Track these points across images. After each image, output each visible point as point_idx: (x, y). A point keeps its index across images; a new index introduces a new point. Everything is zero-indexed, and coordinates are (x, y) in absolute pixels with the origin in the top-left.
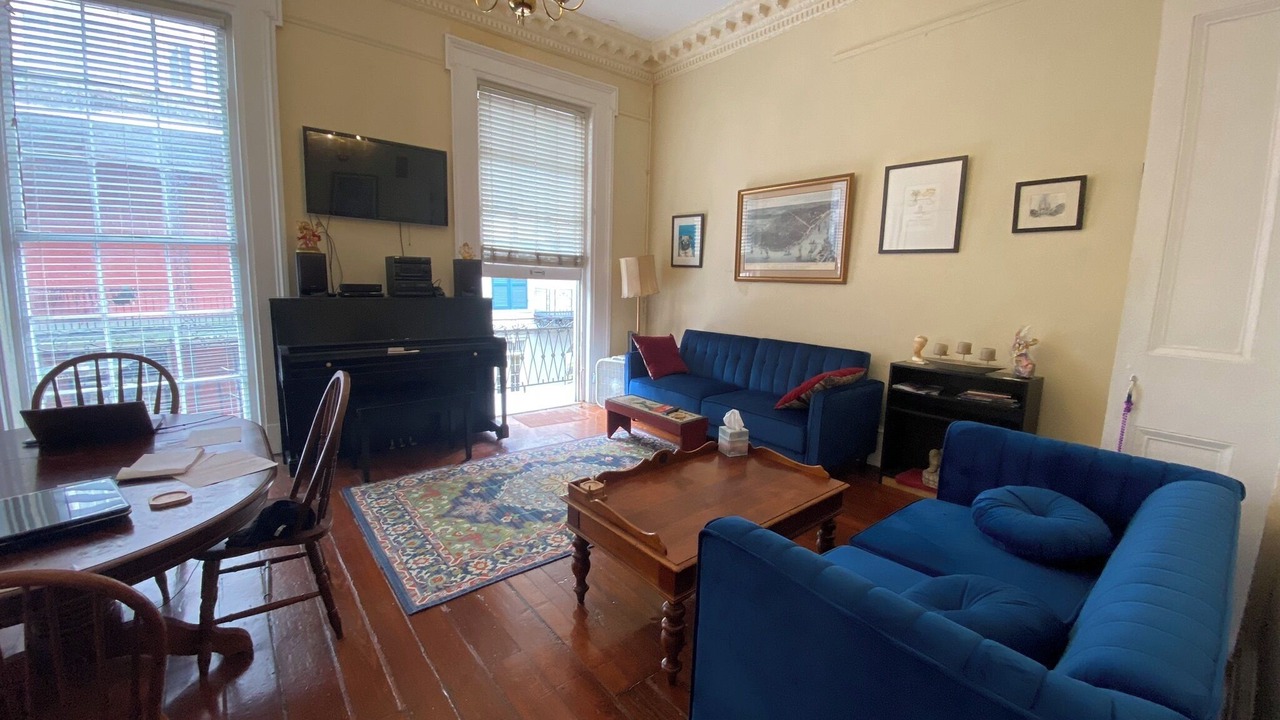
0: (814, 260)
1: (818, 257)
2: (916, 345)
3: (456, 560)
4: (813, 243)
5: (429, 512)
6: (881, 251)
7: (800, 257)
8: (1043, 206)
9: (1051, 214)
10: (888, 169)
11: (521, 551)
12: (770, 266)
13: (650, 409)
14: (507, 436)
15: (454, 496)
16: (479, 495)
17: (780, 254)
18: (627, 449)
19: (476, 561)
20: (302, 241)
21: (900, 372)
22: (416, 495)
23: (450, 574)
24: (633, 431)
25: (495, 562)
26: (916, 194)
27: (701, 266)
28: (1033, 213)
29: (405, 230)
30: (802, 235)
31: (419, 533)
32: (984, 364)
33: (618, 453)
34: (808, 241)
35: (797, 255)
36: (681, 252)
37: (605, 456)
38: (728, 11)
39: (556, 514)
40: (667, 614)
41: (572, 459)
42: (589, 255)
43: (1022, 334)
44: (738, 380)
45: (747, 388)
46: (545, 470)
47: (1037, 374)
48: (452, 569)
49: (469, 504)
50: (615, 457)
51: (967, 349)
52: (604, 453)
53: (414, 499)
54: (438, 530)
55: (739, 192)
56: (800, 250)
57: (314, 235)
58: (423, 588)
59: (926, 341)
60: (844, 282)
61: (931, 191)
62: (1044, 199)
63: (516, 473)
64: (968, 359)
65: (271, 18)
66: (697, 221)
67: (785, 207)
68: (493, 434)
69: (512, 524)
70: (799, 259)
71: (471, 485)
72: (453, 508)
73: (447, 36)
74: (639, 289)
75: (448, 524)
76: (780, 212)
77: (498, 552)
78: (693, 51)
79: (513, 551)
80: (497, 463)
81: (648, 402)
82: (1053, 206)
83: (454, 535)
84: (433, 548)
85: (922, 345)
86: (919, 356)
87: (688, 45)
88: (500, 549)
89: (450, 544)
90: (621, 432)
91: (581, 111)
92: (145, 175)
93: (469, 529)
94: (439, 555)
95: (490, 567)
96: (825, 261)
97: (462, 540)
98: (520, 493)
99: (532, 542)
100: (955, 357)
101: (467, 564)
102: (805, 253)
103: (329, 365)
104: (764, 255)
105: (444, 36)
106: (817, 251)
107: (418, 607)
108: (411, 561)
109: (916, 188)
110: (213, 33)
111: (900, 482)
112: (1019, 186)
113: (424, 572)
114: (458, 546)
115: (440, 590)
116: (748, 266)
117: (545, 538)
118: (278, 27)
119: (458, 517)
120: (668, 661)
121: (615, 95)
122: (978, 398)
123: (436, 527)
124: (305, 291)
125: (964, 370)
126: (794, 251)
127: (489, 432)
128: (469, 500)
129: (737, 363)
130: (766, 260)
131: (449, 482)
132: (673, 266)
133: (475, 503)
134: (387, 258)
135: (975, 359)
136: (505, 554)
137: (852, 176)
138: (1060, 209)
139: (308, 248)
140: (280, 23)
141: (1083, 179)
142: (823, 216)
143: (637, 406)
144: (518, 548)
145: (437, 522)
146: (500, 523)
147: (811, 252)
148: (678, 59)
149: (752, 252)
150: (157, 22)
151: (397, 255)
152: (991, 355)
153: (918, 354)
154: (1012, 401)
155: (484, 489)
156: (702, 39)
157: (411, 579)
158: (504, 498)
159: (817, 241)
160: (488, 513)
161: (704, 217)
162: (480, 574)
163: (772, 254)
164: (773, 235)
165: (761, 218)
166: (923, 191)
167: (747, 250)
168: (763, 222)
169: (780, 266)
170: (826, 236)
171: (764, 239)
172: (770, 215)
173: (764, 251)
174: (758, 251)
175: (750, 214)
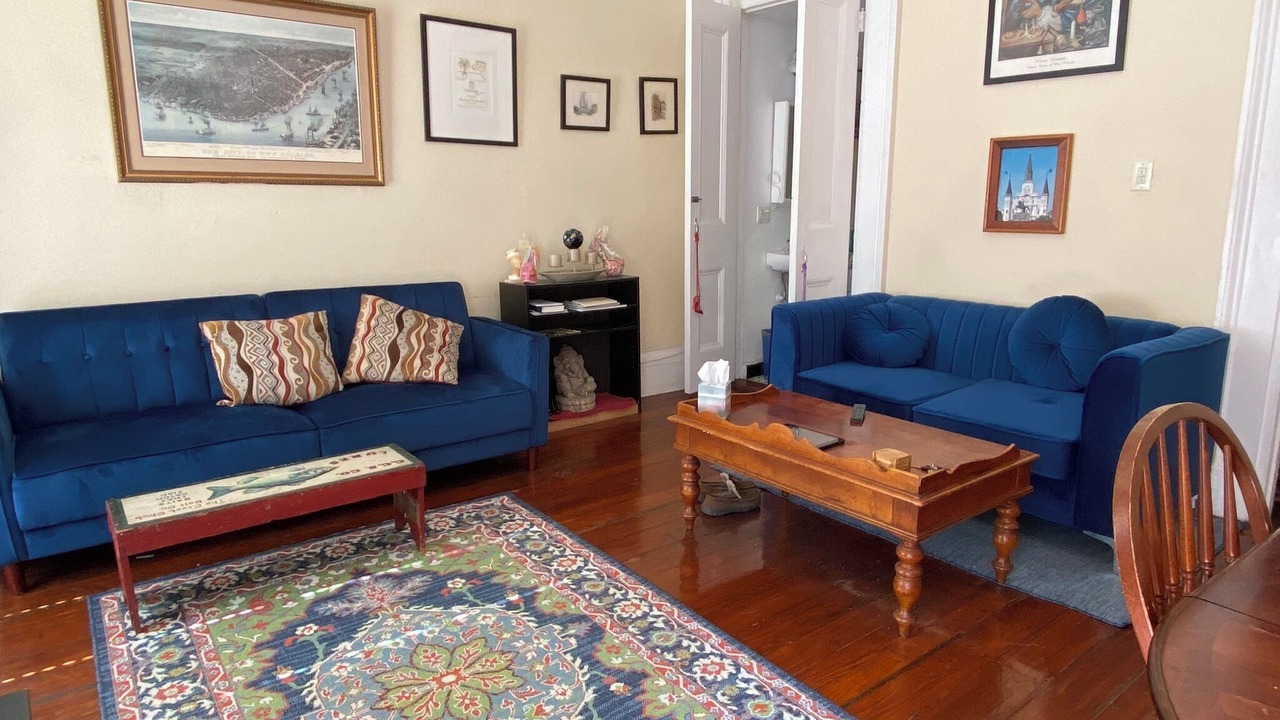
0: (321, 145)
1: (328, 139)
4: (315, 114)
6: (429, 136)
7: (292, 136)
8: (583, 103)
9: (589, 114)
10: (424, 18)
12: (223, 151)
26: (464, 64)
28: (576, 110)
30: (290, 97)
34: (304, 109)
35: (284, 131)
56: (288, 124)
60: (382, 185)
61: (482, 65)
62: (583, 96)
67: (239, 37)
70: (289, 140)
76: (230, 44)
82: (589, 106)
96: (341, 147)
102: (300, 131)
104: (199, 125)
106: (324, 129)
112: (563, 79)
116: (152, 149)
126: (276, 125)
130: (207, 137)
138: (594, 109)
141: (608, 83)
142: (328, 68)
147: (313, 129)
159: (322, 111)
163: (218, 125)
164: (215, 87)
165: (175, 45)
166: (472, 62)
167: (145, 112)
168: (184, 55)
169: (244, 151)
170: (339, 105)
171: (190, 93)
172: (202, 46)
173: (195, 117)
174: (176, 117)
175: (139, 31)
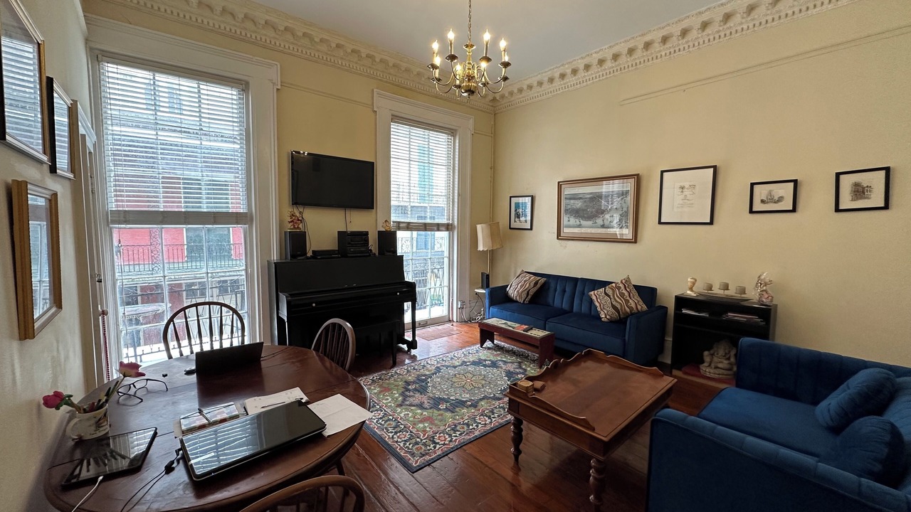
0: (614, 227)
1: (616, 226)
2: (689, 284)
3: (424, 435)
4: (613, 216)
5: (390, 402)
6: (660, 223)
8: (769, 197)
9: (775, 202)
10: (662, 172)
11: (463, 428)
12: (583, 230)
13: (513, 328)
14: (415, 347)
15: (400, 391)
16: (415, 390)
17: (589, 223)
18: (498, 355)
19: (438, 435)
20: (291, 224)
21: (681, 301)
22: (376, 391)
23: (425, 444)
24: (495, 342)
25: (450, 436)
26: (682, 188)
27: (531, 229)
28: (763, 201)
29: (348, 212)
30: (604, 211)
31: (391, 417)
32: (738, 296)
33: (492, 358)
34: (609, 215)
35: (602, 223)
36: (517, 219)
37: (485, 360)
38: (550, 72)
39: (473, 402)
40: (594, 467)
41: (464, 363)
42: (456, 223)
43: (762, 277)
44: (565, 306)
45: (572, 312)
46: (451, 372)
47: (774, 303)
48: (424, 441)
49: (414, 396)
50: (492, 362)
51: (726, 287)
52: (484, 358)
53: (375, 394)
54: (402, 415)
55: (559, 183)
56: (603, 221)
57: (298, 220)
58: (413, 455)
59: (696, 280)
60: (635, 242)
61: (693, 187)
62: (770, 193)
63: (433, 374)
64: (727, 292)
65: (274, 84)
66: (528, 200)
67: (591, 193)
68: (405, 347)
69: (447, 409)
70: (603, 226)
71: (408, 383)
72: (404, 400)
73: (375, 90)
74: (491, 245)
75: (407, 410)
76: (588, 196)
77: (449, 429)
78: (523, 94)
79: (458, 428)
80: (416, 367)
81: (509, 323)
82: (776, 198)
83: (414, 418)
84: (405, 427)
85: (694, 284)
86: (692, 291)
87: (520, 91)
88: (449, 427)
89: (415, 424)
90: (488, 344)
91: (451, 132)
92: (192, 184)
93: (422, 414)
94: (411, 432)
95: (449, 439)
96: (621, 228)
97: (421, 422)
98: (442, 388)
99: (466, 421)
100: (717, 291)
101: (433, 437)
102: (607, 222)
103: (314, 305)
104: (578, 223)
105: (373, 90)
106: (616, 221)
107: (415, 467)
108: (395, 436)
109: (682, 184)
110: (235, 93)
111: (686, 373)
112: (752, 185)
113: (408, 444)
114: (421, 425)
115: (424, 455)
116: (566, 230)
117: (474, 419)
118: (278, 89)
119: (411, 405)
120: (595, 497)
121: (471, 121)
122: (736, 318)
123: (400, 413)
124: (293, 256)
125: (725, 300)
126: (599, 221)
127: (400, 345)
128: (411, 394)
129: (564, 295)
130: (580, 226)
131: (392, 381)
132: (510, 228)
133: (416, 395)
134: (338, 232)
135: (732, 292)
136: (454, 430)
137: (638, 175)
138: (780, 199)
139: (295, 228)
140: (279, 87)
141: (795, 182)
142: (618, 199)
143: (503, 326)
144: (460, 426)
145: (399, 410)
146: (440, 409)
147: (611, 222)
148: (512, 99)
149: (569, 221)
150: (201, 86)
151: (343, 229)
152: (743, 291)
153: (691, 289)
154: (759, 320)
155: (417, 385)
156: (530, 87)
157: (401, 448)
158: (433, 392)
159: (615, 215)
160: (428, 402)
161: (533, 198)
162: (444, 444)
163: (584, 223)
164: (583, 210)
165: (574, 199)
166: (687, 186)
167: (565, 219)
168: (576, 202)
169: (589, 230)
170: (621, 212)
171: (577, 213)
172: (581, 198)
173: (577, 220)
174: (573, 221)
175: (567, 196)
